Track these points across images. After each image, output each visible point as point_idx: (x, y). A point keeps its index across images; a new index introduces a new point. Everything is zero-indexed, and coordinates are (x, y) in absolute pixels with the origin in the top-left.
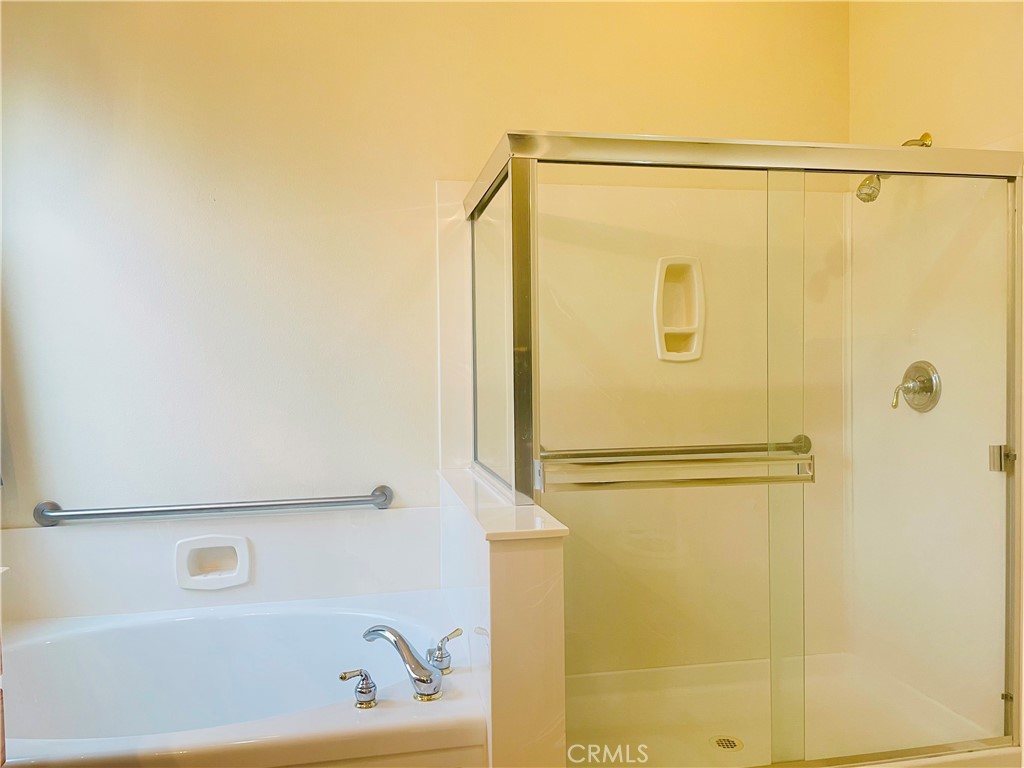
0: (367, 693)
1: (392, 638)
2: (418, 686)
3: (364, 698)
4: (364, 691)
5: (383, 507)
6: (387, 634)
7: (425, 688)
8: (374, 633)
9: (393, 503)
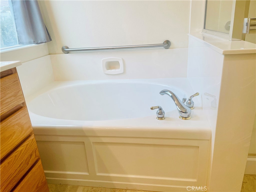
0: (161, 115)
1: (171, 95)
2: (181, 114)
3: (160, 116)
4: (160, 114)
5: (167, 48)
6: (168, 93)
7: (184, 115)
8: (163, 92)
9: (171, 46)
